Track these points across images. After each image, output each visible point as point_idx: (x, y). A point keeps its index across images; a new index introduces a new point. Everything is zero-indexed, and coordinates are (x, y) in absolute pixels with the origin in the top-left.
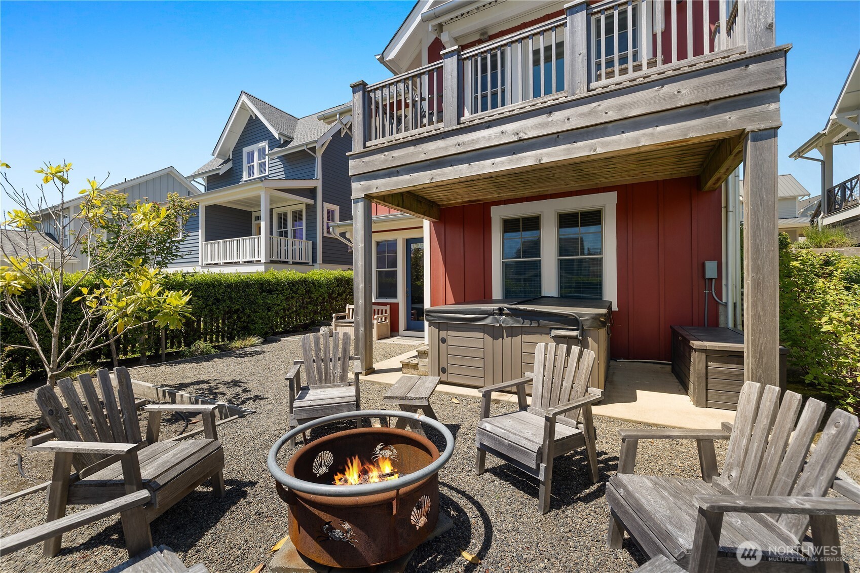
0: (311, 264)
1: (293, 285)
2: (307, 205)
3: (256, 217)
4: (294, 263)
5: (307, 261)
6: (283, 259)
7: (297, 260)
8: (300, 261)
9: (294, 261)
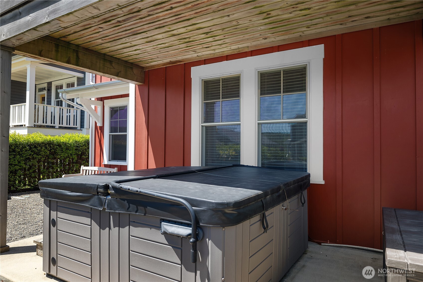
0: (79, 128)
1: (35, 147)
2: (78, 78)
3: (39, 89)
4: (60, 128)
5: (75, 126)
6: (49, 124)
7: (65, 125)
8: (68, 126)
9: (61, 125)
